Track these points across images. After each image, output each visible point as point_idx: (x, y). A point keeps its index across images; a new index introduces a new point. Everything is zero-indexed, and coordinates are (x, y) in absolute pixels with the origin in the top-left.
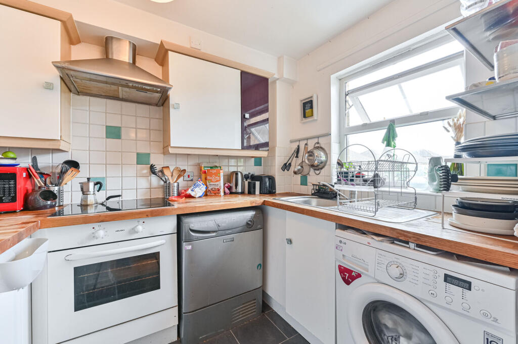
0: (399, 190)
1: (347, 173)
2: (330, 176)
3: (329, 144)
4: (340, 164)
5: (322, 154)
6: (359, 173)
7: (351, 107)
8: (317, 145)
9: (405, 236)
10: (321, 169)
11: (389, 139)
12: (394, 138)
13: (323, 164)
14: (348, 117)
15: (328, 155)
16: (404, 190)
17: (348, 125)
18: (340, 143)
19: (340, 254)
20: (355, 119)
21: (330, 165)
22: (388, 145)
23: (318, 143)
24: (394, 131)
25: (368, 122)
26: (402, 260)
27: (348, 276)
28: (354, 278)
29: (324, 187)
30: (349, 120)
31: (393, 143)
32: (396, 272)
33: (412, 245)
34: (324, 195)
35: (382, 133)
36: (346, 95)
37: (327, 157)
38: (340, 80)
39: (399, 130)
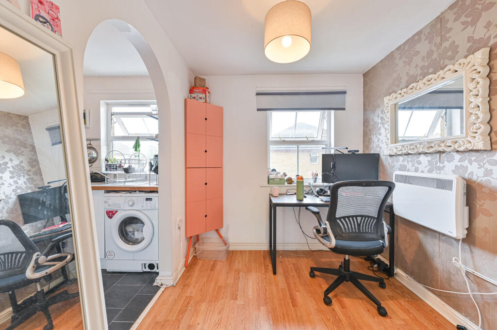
0: (139, 173)
1: (110, 165)
2: (100, 167)
3: (100, 146)
4: (106, 160)
5: (94, 152)
6: (120, 165)
7: (115, 123)
8: (89, 146)
9: (134, 189)
10: (93, 162)
11: (137, 146)
12: (139, 146)
13: (95, 159)
14: (114, 128)
15: (99, 154)
16: (142, 173)
17: (114, 134)
18: (108, 146)
19: (107, 204)
20: (118, 131)
21: (100, 160)
22: (136, 150)
23: (90, 144)
24: (139, 143)
25: (127, 135)
26: (134, 198)
27: (111, 214)
28: (113, 214)
29: (96, 175)
30: (114, 130)
31: (138, 149)
32: (131, 203)
33: (137, 192)
34: (96, 180)
35: (133, 142)
36: (112, 115)
37: (97, 154)
38: (107, 104)
39: (141, 142)
